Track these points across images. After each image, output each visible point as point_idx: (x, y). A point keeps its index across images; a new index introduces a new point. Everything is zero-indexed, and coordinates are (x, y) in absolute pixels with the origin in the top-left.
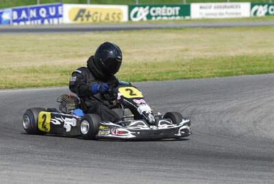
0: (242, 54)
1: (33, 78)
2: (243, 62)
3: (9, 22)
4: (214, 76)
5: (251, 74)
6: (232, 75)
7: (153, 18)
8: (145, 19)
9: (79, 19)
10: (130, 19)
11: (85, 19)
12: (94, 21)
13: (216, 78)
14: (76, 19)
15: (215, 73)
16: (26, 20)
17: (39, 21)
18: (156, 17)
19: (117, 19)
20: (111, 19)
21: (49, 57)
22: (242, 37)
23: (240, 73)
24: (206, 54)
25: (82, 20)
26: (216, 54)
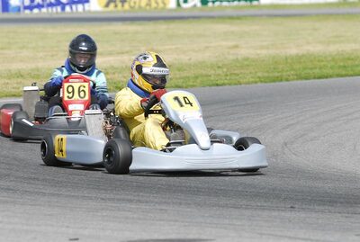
0: (305, 53)
1: (15, 85)
2: (300, 63)
3: (18, 9)
4: (256, 82)
5: (306, 79)
6: (281, 80)
7: (210, 4)
8: (199, 4)
9: (112, 5)
10: (179, 5)
11: (120, 5)
12: (131, 7)
13: (259, 84)
14: (107, 5)
15: (259, 77)
16: (42, 6)
17: (59, 9)
18: (213, 2)
19: (161, 5)
20: (154, 5)
21: (52, 56)
22: (315, 30)
23: (291, 77)
24: (259, 52)
25: (116, 6)
26: (272, 52)
